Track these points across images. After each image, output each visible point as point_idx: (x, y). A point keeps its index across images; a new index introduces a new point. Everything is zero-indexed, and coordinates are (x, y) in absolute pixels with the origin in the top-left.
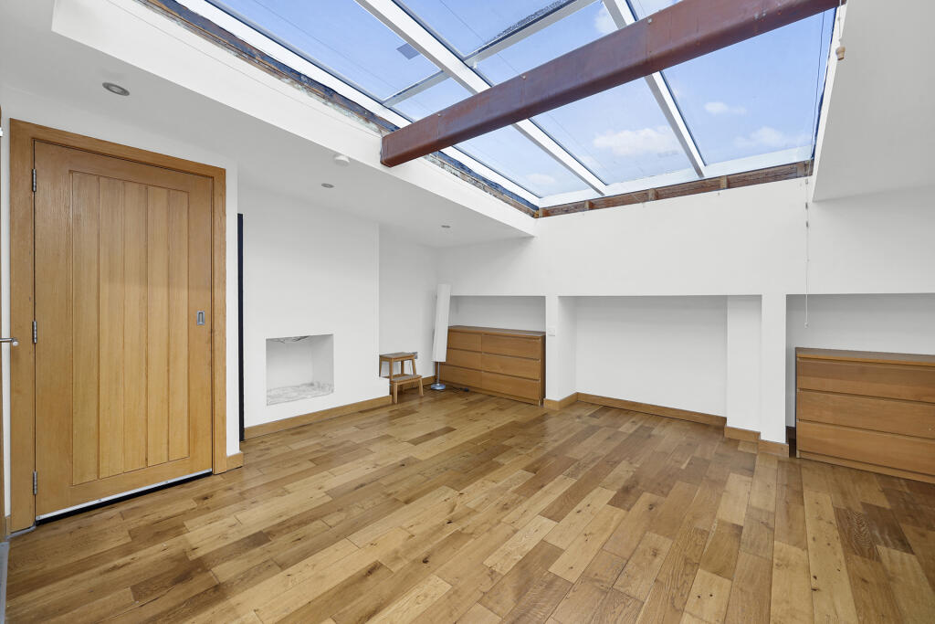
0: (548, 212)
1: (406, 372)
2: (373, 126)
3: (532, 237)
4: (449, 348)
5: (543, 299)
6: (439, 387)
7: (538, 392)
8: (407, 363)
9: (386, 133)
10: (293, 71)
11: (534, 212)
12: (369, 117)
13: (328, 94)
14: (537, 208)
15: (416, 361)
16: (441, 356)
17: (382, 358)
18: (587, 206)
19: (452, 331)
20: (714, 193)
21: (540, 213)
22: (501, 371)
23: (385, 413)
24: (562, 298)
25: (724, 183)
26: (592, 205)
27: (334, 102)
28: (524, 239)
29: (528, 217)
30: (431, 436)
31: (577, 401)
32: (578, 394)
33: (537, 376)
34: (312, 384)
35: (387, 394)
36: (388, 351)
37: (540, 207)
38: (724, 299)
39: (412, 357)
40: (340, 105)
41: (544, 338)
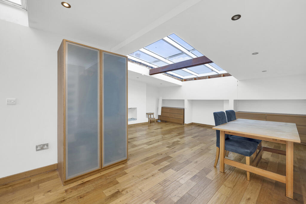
0: (185, 80)
1: (152, 117)
2: (148, 68)
3: (181, 86)
4: (162, 112)
5: (184, 100)
6: (159, 121)
7: (183, 122)
8: (152, 116)
9: (151, 69)
10: (135, 61)
11: (182, 80)
12: (147, 66)
13: (140, 63)
14: (183, 79)
15: (154, 115)
16: (160, 114)
17: (147, 114)
18: (194, 79)
19: (162, 108)
20: (220, 78)
21: (183, 80)
22: (174, 117)
23: (148, 125)
24: (188, 100)
25: (222, 75)
26: (195, 79)
27: (141, 65)
28: (180, 86)
29: (181, 81)
30: (157, 129)
31: (192, 124)
32: (192, 123)
33: (183, 118)
34: (132, 119)
35: (148, 121)
36: (148, 112)
37: (184, 78)
38: (223, 101)
39: (153, 114)
40: (143, 65)
41: (184, 109)
